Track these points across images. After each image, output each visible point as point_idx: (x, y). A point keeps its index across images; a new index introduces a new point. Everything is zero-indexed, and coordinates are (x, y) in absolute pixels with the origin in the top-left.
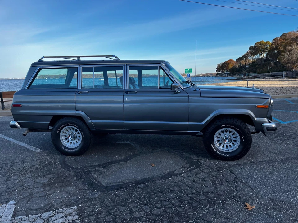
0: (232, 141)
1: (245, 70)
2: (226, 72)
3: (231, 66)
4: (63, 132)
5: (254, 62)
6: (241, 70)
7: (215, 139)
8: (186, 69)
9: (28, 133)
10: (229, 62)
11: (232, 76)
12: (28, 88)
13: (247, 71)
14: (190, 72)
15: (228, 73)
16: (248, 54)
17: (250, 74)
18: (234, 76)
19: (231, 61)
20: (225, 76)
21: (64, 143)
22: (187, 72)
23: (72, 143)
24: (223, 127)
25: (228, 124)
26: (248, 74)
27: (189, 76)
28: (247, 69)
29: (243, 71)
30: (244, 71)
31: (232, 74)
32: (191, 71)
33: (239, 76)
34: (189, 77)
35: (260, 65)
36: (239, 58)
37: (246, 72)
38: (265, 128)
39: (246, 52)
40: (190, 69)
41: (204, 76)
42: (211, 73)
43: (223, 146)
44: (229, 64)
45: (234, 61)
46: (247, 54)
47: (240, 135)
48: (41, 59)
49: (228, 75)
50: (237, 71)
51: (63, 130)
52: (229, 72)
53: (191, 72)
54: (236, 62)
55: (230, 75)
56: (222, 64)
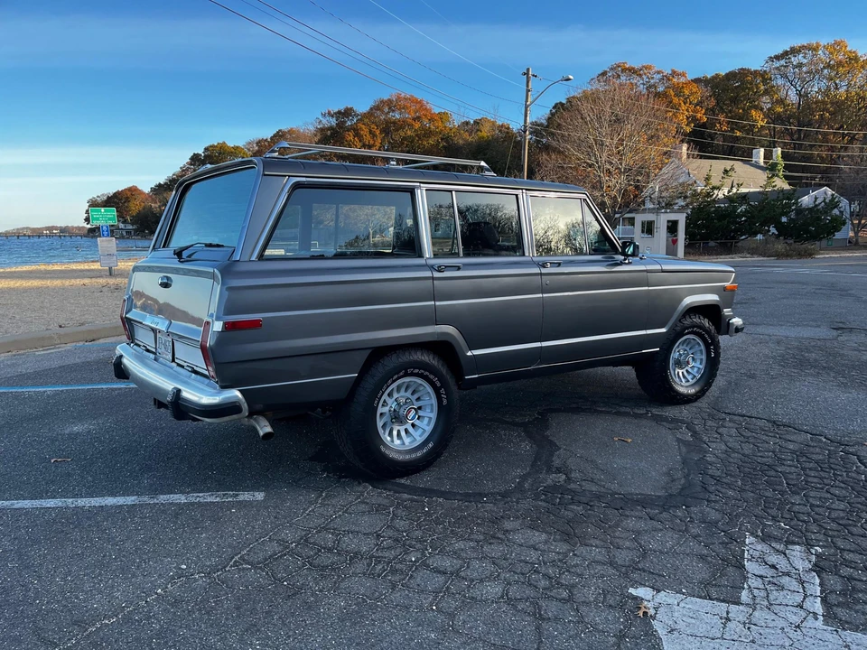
3: (135, 207)
10: (129, 194)
11: (144, 237)
15: (131, 227)
16: (184, 175)
19: (132, 192)
20: (121, 238)
31: (144, 231)
36: (160, 186)
39: (177, 170)
41: (38, 233)
42: (63, 225)
44: (127, 200)
45: (144, 193)
46: (181, 176)
49: (128, 233)
52: (132, 224)
54: (151, 197)
55: (138, 235)
56: (105, 198)
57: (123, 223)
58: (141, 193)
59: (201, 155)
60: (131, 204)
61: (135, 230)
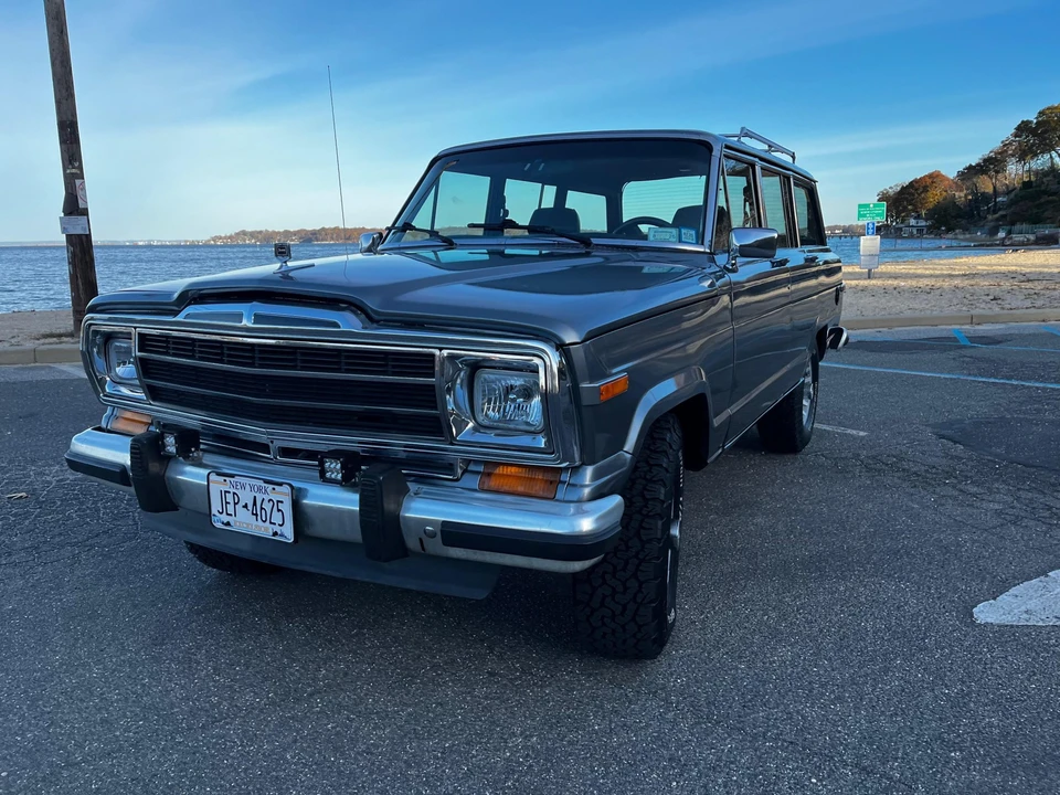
1: (995, 212)
2: (913, 222)
3: (934, 197)
5: (1030, 182)
6: (979, 214)
10: (928, 182)
11: (939, 235)
13: (1003, 216)
15: (924, 223)
16: (1006, 151)
17: (1018, 227)
18: (950, 236)
19: (934, 178)
20: (911, 236)
26: (1008, 228)
28: (1000, 209)
29: (986, 218)
30: (990, 217)
31: (939, 229)
33: (968, 236)
35: (1055, 194)
36: (970, 168)
37: (997, 220)
39: (997, 145)
44: (926, 189)
45: (948, 179)
46: (1000, 153)
49: (920, 230)
50: (958, 216)
52: (926, 220)
54: (956, 183)
55: (931, 233)
56: (899, 189)
57: (915, 218)
58: (944, 178)
59: (1031, 122)
60: (929, 194)
61: (929, 227)
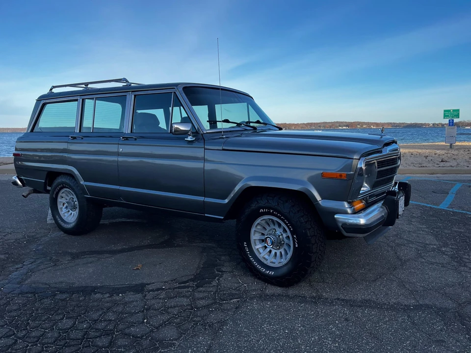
0: (284, 243)
4: (62, 197)
7: (255, 236)
8: (445, 111)
9: (29, 194)
12: (32, 131)
14: (455, 116)
21: (63, 213)
22: (448, 116)
23: (73, 214)
24: (262, 212)
25: (269, 208)
27: (453, 122)
32: (456, 113)
34: (453, 125)
38: (340, 225)
40: (454, 110)
43: (270, 251)
47: (292, 233)
48: (51, 89)
51: (60, 194)
53: (458, 116)
